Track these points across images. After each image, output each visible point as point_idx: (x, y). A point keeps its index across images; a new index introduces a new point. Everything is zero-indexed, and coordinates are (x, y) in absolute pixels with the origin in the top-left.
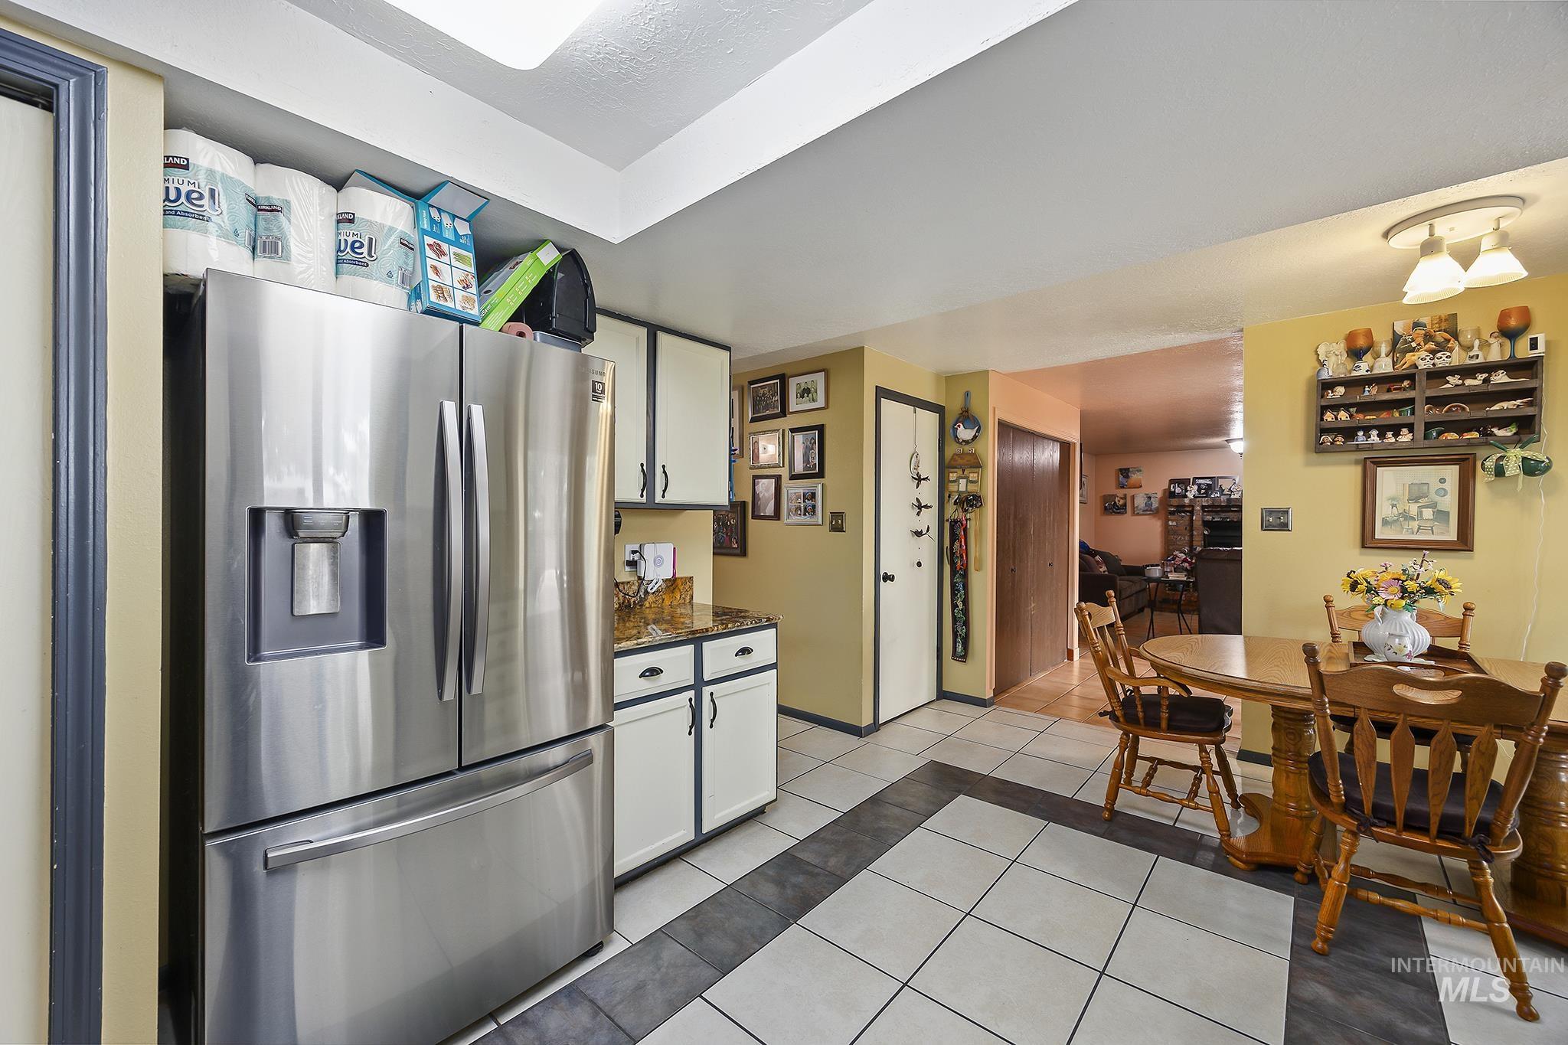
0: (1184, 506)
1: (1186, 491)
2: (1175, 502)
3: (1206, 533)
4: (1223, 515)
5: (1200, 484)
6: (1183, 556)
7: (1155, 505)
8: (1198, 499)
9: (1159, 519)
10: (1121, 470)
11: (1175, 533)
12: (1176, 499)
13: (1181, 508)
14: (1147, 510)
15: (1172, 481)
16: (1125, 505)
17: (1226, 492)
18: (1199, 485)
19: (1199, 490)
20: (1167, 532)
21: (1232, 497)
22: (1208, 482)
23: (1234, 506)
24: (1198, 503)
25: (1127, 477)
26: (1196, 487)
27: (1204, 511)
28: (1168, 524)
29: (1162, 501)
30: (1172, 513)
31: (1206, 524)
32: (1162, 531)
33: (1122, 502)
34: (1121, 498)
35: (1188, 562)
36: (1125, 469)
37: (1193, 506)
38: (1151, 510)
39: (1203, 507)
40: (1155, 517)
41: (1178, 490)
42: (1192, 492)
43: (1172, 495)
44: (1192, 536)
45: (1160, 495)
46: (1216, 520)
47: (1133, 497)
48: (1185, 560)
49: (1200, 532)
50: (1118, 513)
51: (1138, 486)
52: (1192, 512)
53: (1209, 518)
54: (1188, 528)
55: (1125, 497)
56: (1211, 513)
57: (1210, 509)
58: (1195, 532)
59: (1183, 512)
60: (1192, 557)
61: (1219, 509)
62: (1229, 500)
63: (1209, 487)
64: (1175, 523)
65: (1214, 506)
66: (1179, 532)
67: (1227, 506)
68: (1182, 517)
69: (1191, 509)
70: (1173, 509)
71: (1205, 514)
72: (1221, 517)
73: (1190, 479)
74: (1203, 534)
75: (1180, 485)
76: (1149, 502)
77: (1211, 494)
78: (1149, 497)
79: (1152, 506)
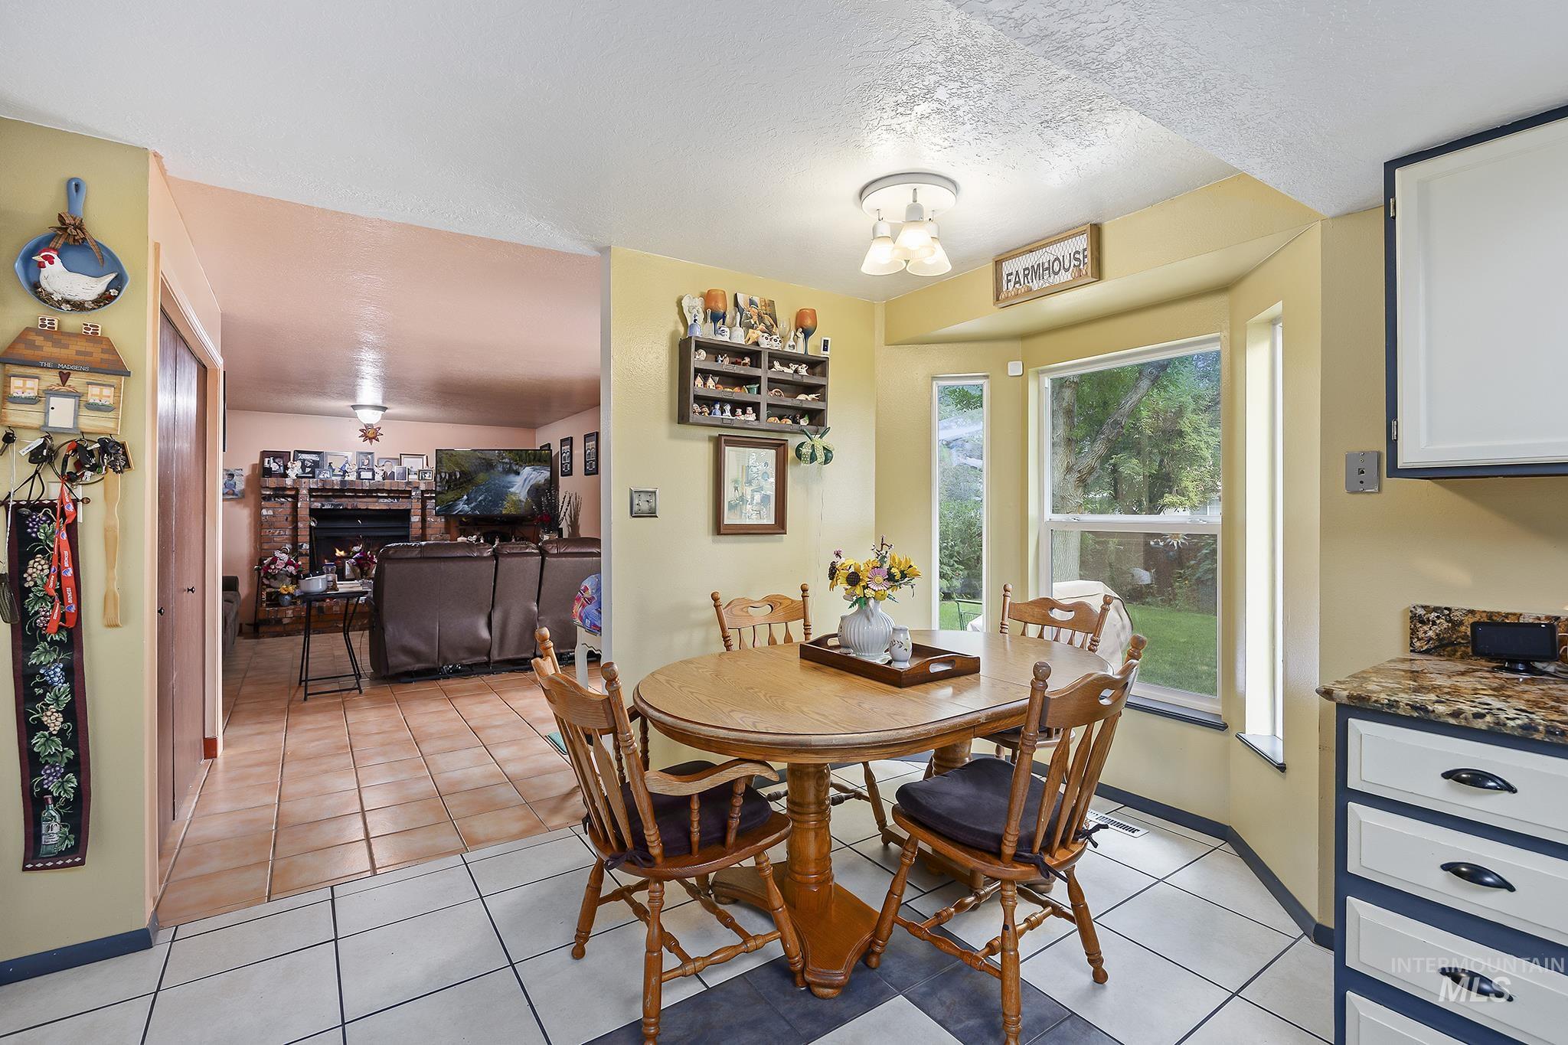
0: (285, 489)
1: (286, 468)
2: (272, 482)
3: (313, 524)
4: (336, 501)
5: (304, 460)
6: (285, 557)
7: (240, 486)
8: (304, 480)
9: (246, 506)
11: (271, 525)
12: (274, 479)
13: (279, 492)
15: (265, 454)
17: (337, 472)
18: (303, 462)
19: (303, 467)
20: (260, 525)
21: (347, 478)
22: (315, 457)
23: (349, 489)
24: (303, 486)
26: (299, 464)
27: (311, 496)
28: (261, 515)
29: (248, 480)
30: (267, 498)
31: (313, 513)
32: (250, 524)
35: (293, 565)
37: (297, 490)
38: (234, 494)
39: (311, 490)
40: (238, 503)
41: (274, 467)
42: (295, 469)
43: (268, 472)
44: (295, 529)
45: (247, 472)
46: (325, 507)
48: (289, 563)
49: (305, 524)
52: (296, 497)
53: (318, 505)
54: (289, 519)
56: (323, 499)
57: (319, 494)
58: (300, 525)
59: (283, 498)
60: (297, 557)
61: (330, 494)
62: (343, 482)
63: (316, 465)
64: (271, 512)
65: (323, 490)
66: (277, 524)
67: (341, 490)
68: (282, 504)
69: (293, 493)
70: (268, 493)
71: (312, 499)
72: (332, 504)
73: (290, 452)
74: (311, 527)
75: (277, 461)
76: (231, 482)
77: (319, 474)
78: (232, 475)
79: (235, 487)
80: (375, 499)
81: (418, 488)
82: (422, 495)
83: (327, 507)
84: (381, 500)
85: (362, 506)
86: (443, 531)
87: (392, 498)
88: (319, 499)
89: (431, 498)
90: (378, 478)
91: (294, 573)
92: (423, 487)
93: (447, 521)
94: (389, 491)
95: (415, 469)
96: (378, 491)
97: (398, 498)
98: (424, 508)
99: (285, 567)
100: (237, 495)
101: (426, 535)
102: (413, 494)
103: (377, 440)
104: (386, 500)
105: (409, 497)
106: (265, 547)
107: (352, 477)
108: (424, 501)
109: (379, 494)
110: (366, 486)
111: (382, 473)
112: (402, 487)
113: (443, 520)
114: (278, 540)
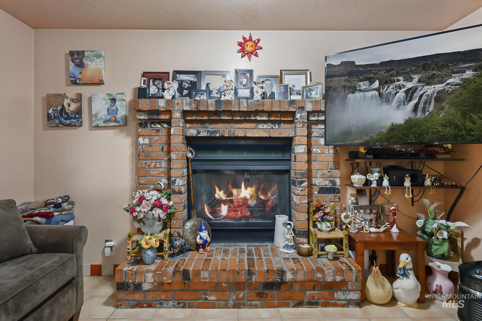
0: (159, 113)
2: (145, 104)
3: (190, 155)
4: (211, 127)
5: (182, 81)
7: (122, 112)
9: (128, 135)
10: (72, 53)
11: (147, 156)
12: (148, 101)
13: (155, 116)
14: (110, 120)
15: (146, 77)
16: (79, 112)
18: (181, 83)
19: (181, 89)
20: (138, 156)
22: (193, 78)
23: (226, 112)
24: (177, 108)
25: (81, 65)
26: (175, 85)
27: (185, 121)
28: (138, 144)
30: (143, 124)
31: (188, 141)
32: (132, 154)
33: (73, 107)
34: (73, 100)
36: (78, 53)
37: (171, 113)
38: (116, 121)
39: (185, 113)
40: (122, 131)
42: (170, 91)
44: (169, 162)
46: (202, 135)
47: (90, 100)
48: (158, 205)
50: (69, 125)
51: (97, 81)
52: (169, 123)
53: (192, 132)
54: (165, 149)
55: (79, 99)
56: (199, 125)
57: (194, 118)
58: (173, 156)
59: (159, 123)
60: (170, 195)
61: (205, 118)
62: (218, 102)
63: (194, 86)
64: (147, 141)
65: (198, 112)
66: (153, 155)
67: (217, 113)
68: (158, 131)
69: (167, 117)
70: (142, 117)
71: (188, 125)
72: (208, 131)
73: (168, 73)
74: (188, 159)
75: (156, 83)
76: (114, 108)
77: (196, 95)
78: (114, 100)
79: (116, 113)
80: (253, 125)
81: (302, 108)
82: (308, 119)
83: (203, 134)
84: (260, 126)
85: (240, 133)
86: (331, 165)
87: (273, 122)
88: (195, 125)
89: (317, 122)
90: (257, 97)
91: (163, 216)
92: (309, 107)
93: (336, 152)
94: (270, 113)
95: (298, 88)
96: (257, 113)
97: (280, 122)
98: (309, 136)
99: (151, 210)
100: (118, 122)
101: (311, 170)
102: (298, 116)
103: (256, 55)
104: (266, 126)
105: (292, 122)
106: (142, 182)
107: (229, 96)
108: (310, 124)
109: (258, 118)
110: (244, 107)
111: (260, 91)
112: (286, 108)
113: (331, 151)
114: (154, 173)
